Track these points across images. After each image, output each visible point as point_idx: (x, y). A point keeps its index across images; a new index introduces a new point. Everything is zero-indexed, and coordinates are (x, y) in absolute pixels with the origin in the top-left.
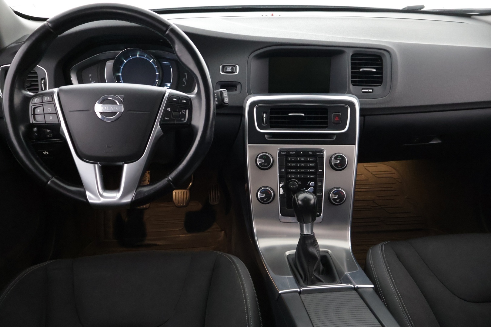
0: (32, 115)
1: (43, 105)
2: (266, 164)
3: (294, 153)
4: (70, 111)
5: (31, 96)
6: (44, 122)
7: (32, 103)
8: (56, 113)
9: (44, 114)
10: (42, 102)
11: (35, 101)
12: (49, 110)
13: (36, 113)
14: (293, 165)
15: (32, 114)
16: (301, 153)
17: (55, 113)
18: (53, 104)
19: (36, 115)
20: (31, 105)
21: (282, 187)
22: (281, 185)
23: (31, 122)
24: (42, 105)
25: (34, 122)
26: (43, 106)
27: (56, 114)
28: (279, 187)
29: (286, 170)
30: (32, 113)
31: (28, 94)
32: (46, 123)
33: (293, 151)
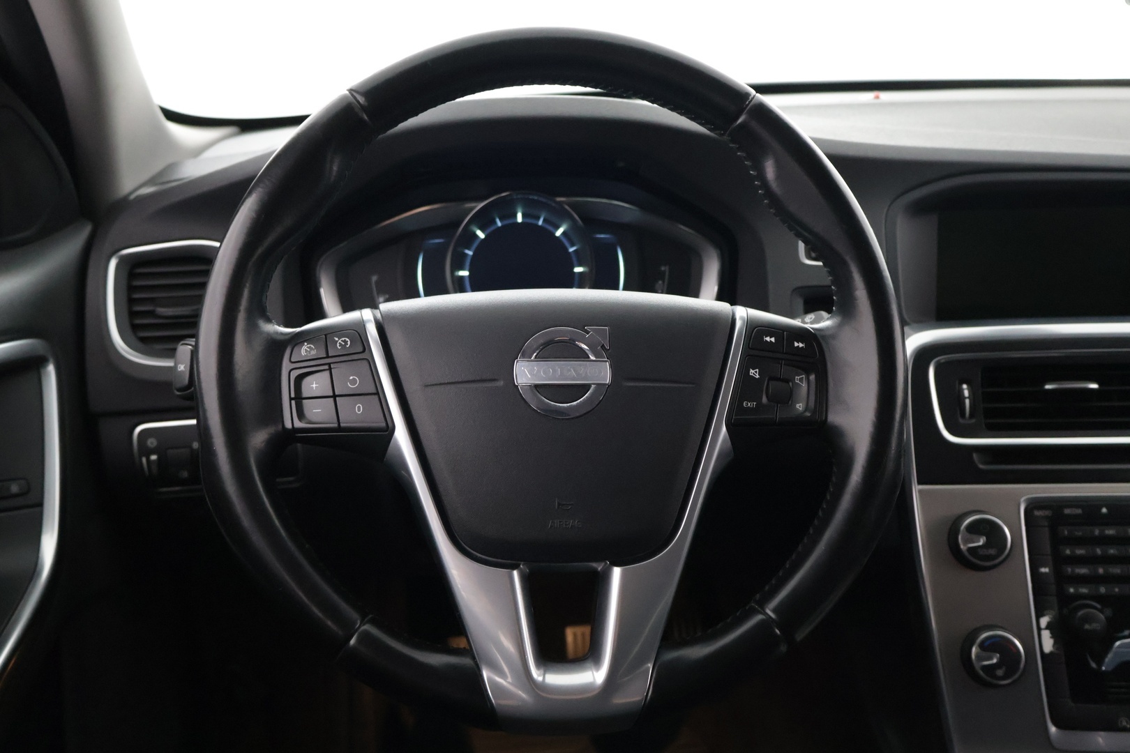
0: (293, 402)
1: (329, 364)
2: (992, 552)
3: (1079, 511)
4: (427, 386)
5: (287, 337)
6: (336, 425)
7: (293, 360)
8: (377, 394)
9: (334, 396)
10: (328, 357)
11: (303, 352)
12: (354, 382)
13: (306, 392)
14: (1080, 552)
15: (291, 399)
16: (1104, 510)
17: (374, 391)
18: (365, 363)
19: (304, 401)
20: (286, 366)
21: (1048, 627)
22: (1044, 621)
23: (288, 425)
24: (326, 367)
25: (298, 424)
26: (330, 369)
27: (376, 397)
28: (1039, 629)
29: (1057, 571)
30: (293, 396)
31: (277, 333)
32: (339, 429)
33: (1077, 507)
